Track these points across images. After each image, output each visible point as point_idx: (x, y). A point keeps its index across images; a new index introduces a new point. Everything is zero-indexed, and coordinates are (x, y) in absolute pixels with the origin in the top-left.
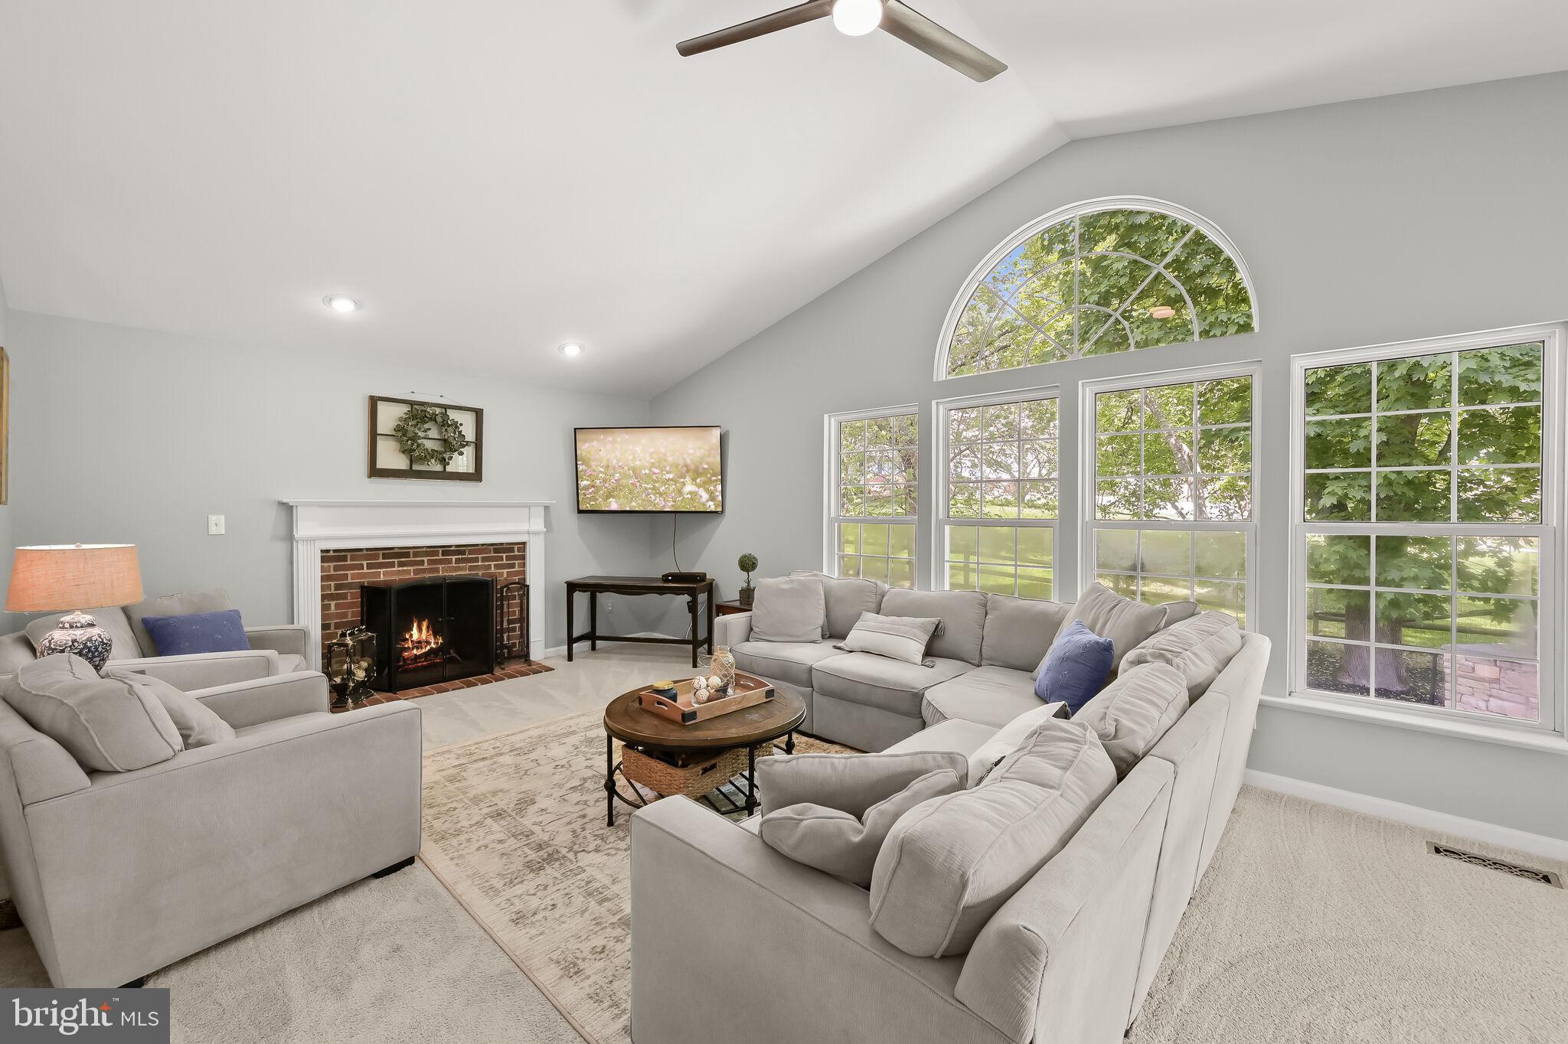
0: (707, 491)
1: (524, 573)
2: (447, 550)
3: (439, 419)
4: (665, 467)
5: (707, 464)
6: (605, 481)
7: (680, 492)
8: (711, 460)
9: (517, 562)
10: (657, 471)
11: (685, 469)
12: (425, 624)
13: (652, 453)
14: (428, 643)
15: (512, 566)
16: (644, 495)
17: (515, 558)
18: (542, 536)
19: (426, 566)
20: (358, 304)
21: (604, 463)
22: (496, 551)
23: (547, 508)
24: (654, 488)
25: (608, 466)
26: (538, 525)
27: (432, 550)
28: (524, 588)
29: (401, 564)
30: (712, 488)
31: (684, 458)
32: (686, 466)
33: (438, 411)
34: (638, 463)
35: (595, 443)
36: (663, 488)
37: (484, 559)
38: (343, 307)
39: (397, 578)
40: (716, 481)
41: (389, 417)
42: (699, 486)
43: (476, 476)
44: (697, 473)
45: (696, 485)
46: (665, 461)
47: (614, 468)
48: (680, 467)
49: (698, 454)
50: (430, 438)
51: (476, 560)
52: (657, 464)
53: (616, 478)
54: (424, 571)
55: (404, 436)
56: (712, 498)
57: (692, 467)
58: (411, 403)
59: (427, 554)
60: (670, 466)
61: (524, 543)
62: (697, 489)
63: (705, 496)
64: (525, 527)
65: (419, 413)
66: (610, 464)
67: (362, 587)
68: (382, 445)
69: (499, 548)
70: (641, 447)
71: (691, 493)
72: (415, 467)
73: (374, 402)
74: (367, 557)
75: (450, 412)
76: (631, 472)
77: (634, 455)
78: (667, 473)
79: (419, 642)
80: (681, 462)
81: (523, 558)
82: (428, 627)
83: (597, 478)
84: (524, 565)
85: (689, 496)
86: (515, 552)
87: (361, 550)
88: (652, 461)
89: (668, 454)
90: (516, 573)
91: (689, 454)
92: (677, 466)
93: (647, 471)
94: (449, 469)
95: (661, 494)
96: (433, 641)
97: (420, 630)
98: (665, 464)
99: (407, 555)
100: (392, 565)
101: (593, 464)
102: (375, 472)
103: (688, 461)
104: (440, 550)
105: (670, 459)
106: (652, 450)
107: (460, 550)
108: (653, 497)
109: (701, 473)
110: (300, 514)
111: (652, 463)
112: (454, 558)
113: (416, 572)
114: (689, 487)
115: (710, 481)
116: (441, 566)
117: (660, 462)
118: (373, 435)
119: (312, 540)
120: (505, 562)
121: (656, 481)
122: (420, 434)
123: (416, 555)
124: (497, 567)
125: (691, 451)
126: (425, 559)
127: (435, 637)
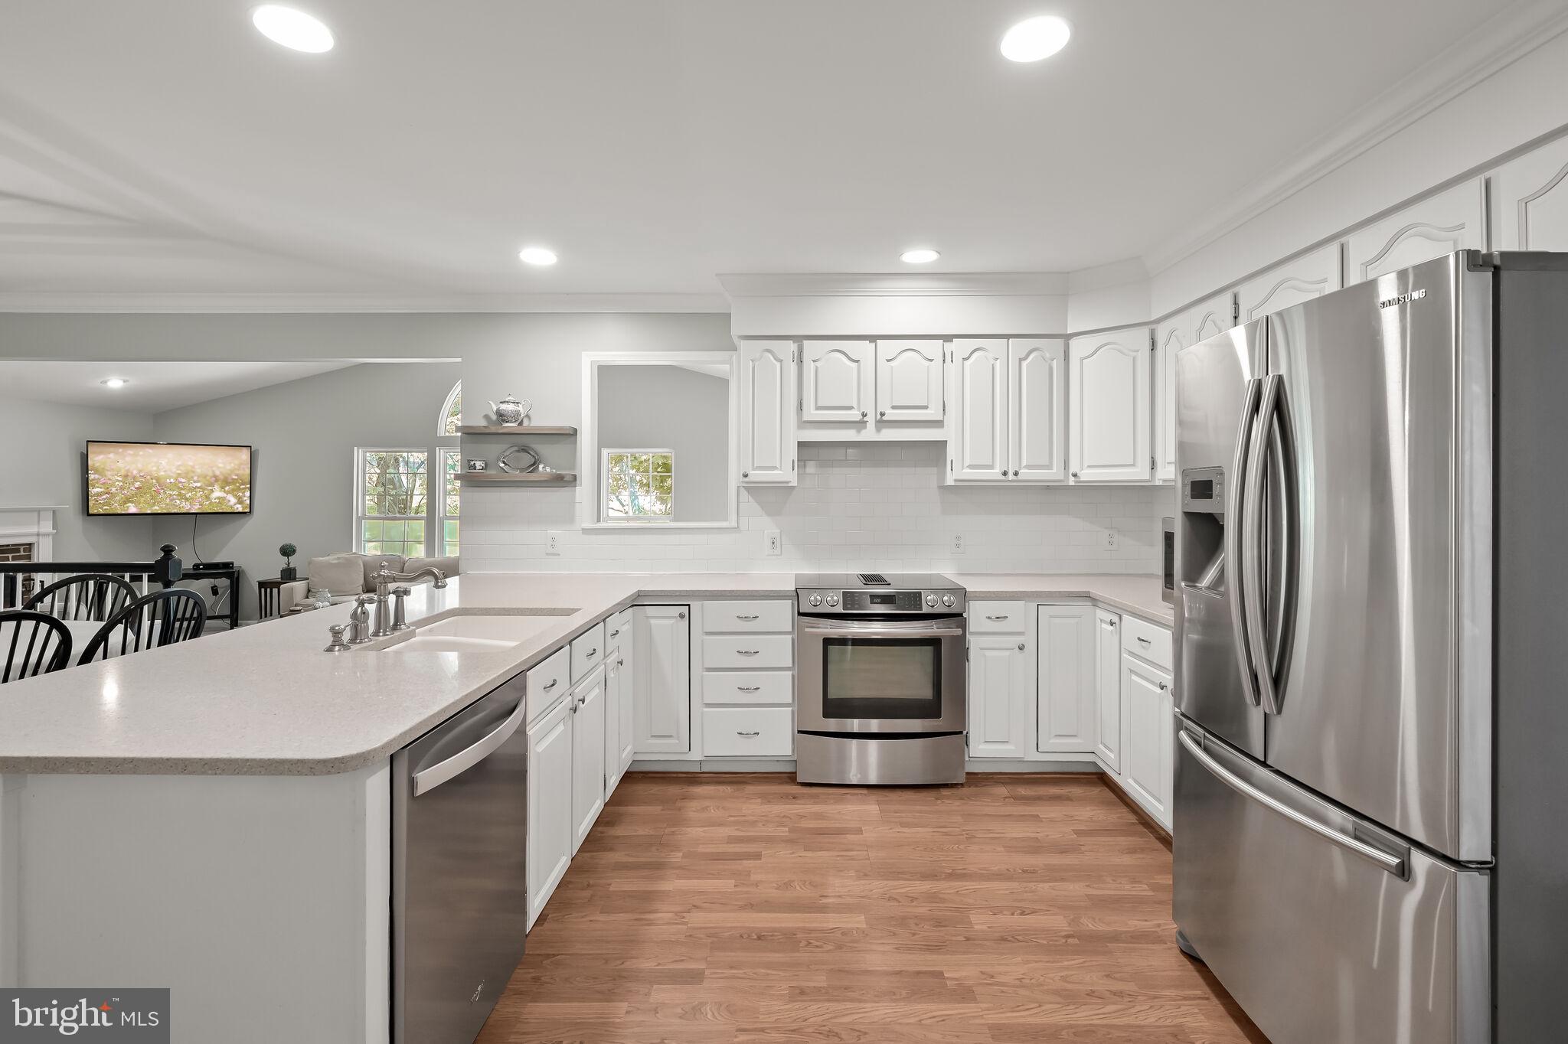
0: (235, 496)
4: (192, 477)
5: (237, 475)
6: (122, 488)
7: (208, 497)
8: (240, 472)
10: (183, 480)
11: (214, 479)
13: (179, 466)
16: (168, 500)
18: (50, 537)
21: (123, 472)
23: (55, 512)
24: (180, 494)
25: (126, 476)
26: (46, 527)
30: (241, 494)
31: (213, 471)
32: (215, 476)
34: (163, 473)
35: (111, 456)
36: (190, 494)
40: (245, 488)
42: (228, 493)
44: (225, 482)
45: (225, 492)
46: (193, 472)
47: (134, 478)
48: (208, 478)
49: (228, 467)
52: (183, 475)
53: (136, 486)
56: (240, 501)
57: (222, 477)
60: (198, 477)
62: (225, 495)
63: (233, 500)
64: (35, 530)
66: (129, 474)
70: (166, 461)
71: (218, 498)
76: (154, 481)
77: (158, 468)
78: (195, 482)
80: (210, 474)
83: (113, 485)
85: (217, 501)
86: (24, 552)
88: (179, 472)
89: (197, 467)
91: (219, 468)
92: (205, 477)
93: (172, 480)
95: (187, 499)
98: (193, 475)
101: (108, 474)
103: (217, 473)
105: (199, 471)
106: (179, 463)
108: (178, 502)
109: (230, 483)
111: (179, 474)
114: (217, 493)
115: (239, 489)
117: (187, 473)
121: (182, 489)
125: (221, 465)
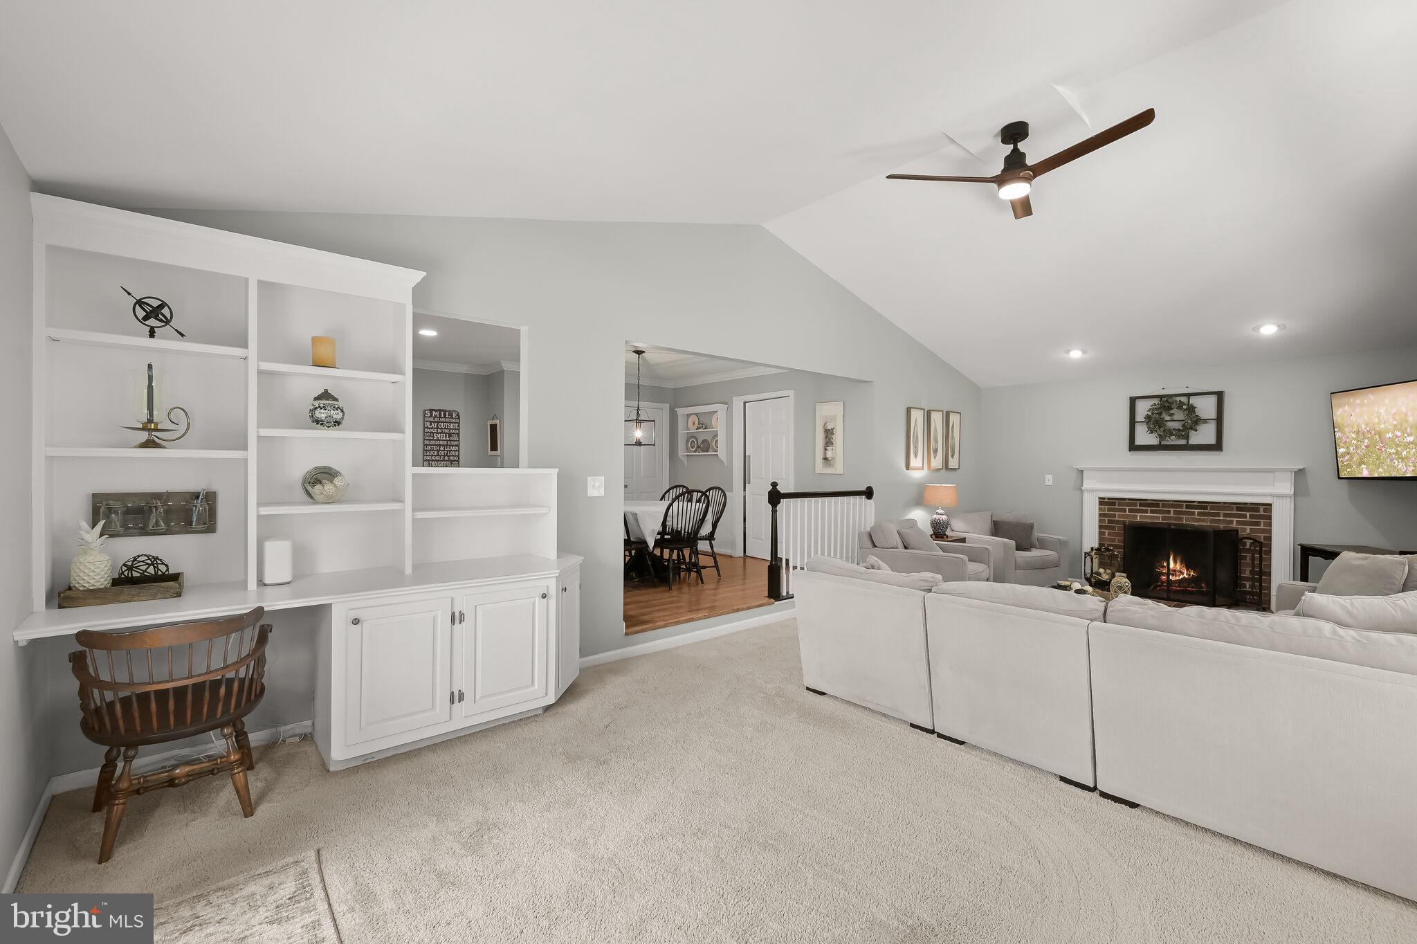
1: (1270, 531)
9: (1262, 521)
15: (1257, 524)
17: (1260, 517)
18: (1289, 500)
19: (1173, 515)
20: (1084, 352)
22: (1239, 509)
26: (1284, 489)
33: (1184, 399)
37: (1226, 515)
38: (1076, 354)
39: (1149, 521)
50: (1177, 420)
51: (1218, 515)
54: (1169, 518)
58: (1160, 397)
59: (1172, 506)
61: (1270, 505)
64: (1268, 490)
65: (1166, 403)
67: (1125, 524)
72: (1164, 443)
73: (1134, 400)
75: (1193, 401)
90: (1261, 531)
94: (1190, 442)
96: (1185, 572)
99: (1158, 505)
100: (1147, 512)
102: (1135, 448)
104: (1185, 504)
107: (1199, 505)
110: (1087, 474)
112: (1195, 511)
116: (1184, 517)
118: (1133, 423)
119: (1094, 491)
120: (1248, 519)
122: (1167, 418)
123: (1164, 506)
124: (1239, 522)
126: (1172, 510)
127: (1187, 570)
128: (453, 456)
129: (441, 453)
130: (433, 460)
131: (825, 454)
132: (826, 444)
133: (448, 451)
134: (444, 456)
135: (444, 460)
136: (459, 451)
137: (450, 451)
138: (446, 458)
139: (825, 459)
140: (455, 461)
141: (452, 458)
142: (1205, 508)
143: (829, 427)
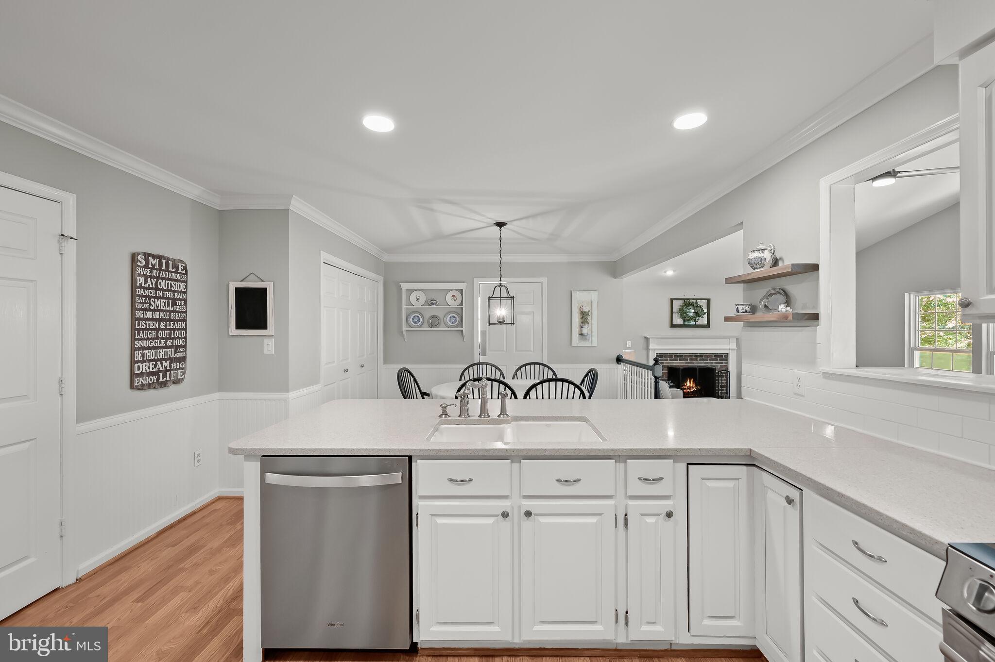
1: (727, 366)
2: (696, 355)
3: (695, 305)
9: (724, 362)
12: (692, 381)
14: (694, 388)
15: (722, 363)
17: (723, 360)
18: (735, 351)
19: (689, 361)
20: (674, 271)
22: (715, 356)
23: (737, 339)
26: (734, 346)
27: (691, 355)
28: (727, 372)
29: (680, 360)
33: (694, 301)
37: (710, 360)
38: (670, 273)
39: (679, 365)
41: (677, 305)
43: (708, 326)
50: (691, 312)
51: (707, 360)
54: (688, 363)
55: (682, 313)
58: (684, 299)
59: (689, 356)
61: (727, 354)
64: (728, 347)
65: (687, 303)
67: (668, 367)
68: (675, 316)
69: (717, 355)
72: (686, 324)
73: (672, 300)
74: (670, 357)
75: (698, 301)
79: (690, 387)
81: (727, 360)
82: (693, 382)
84: (727, 363)
86: (723, 357)
87: (668, 354)
90: (724, 366)
94: (698, 323)
97: (690, 383)
99: (682, 356)
100: (677, 360)
102: (673, 326)
104: (693, 355)
107: (701, 355)
110: (651, 340)
112: (699, 358)
113: (686, 363)
116: (694, 361)
118: (672, 312)
119: (654, 350)
120: (719, 361)
122: (688, 311)
123: (685, 356)
124: (716, 363)
126: (689, 358)
127: (696, 386)
128: (178, 338)
129: (162, 334)
130: (149, 348)
131: (581, 330)
132: (582, 323)
133: (170, 330)
134: (166, 339)
135: (166, 347)
136: (185, 329)
137: (174, 330)
138: (169, 343)
139: (582, 334)
140: (181, 346)
141: (176, 342)
142: (702, 356)
143: (585, 309)
